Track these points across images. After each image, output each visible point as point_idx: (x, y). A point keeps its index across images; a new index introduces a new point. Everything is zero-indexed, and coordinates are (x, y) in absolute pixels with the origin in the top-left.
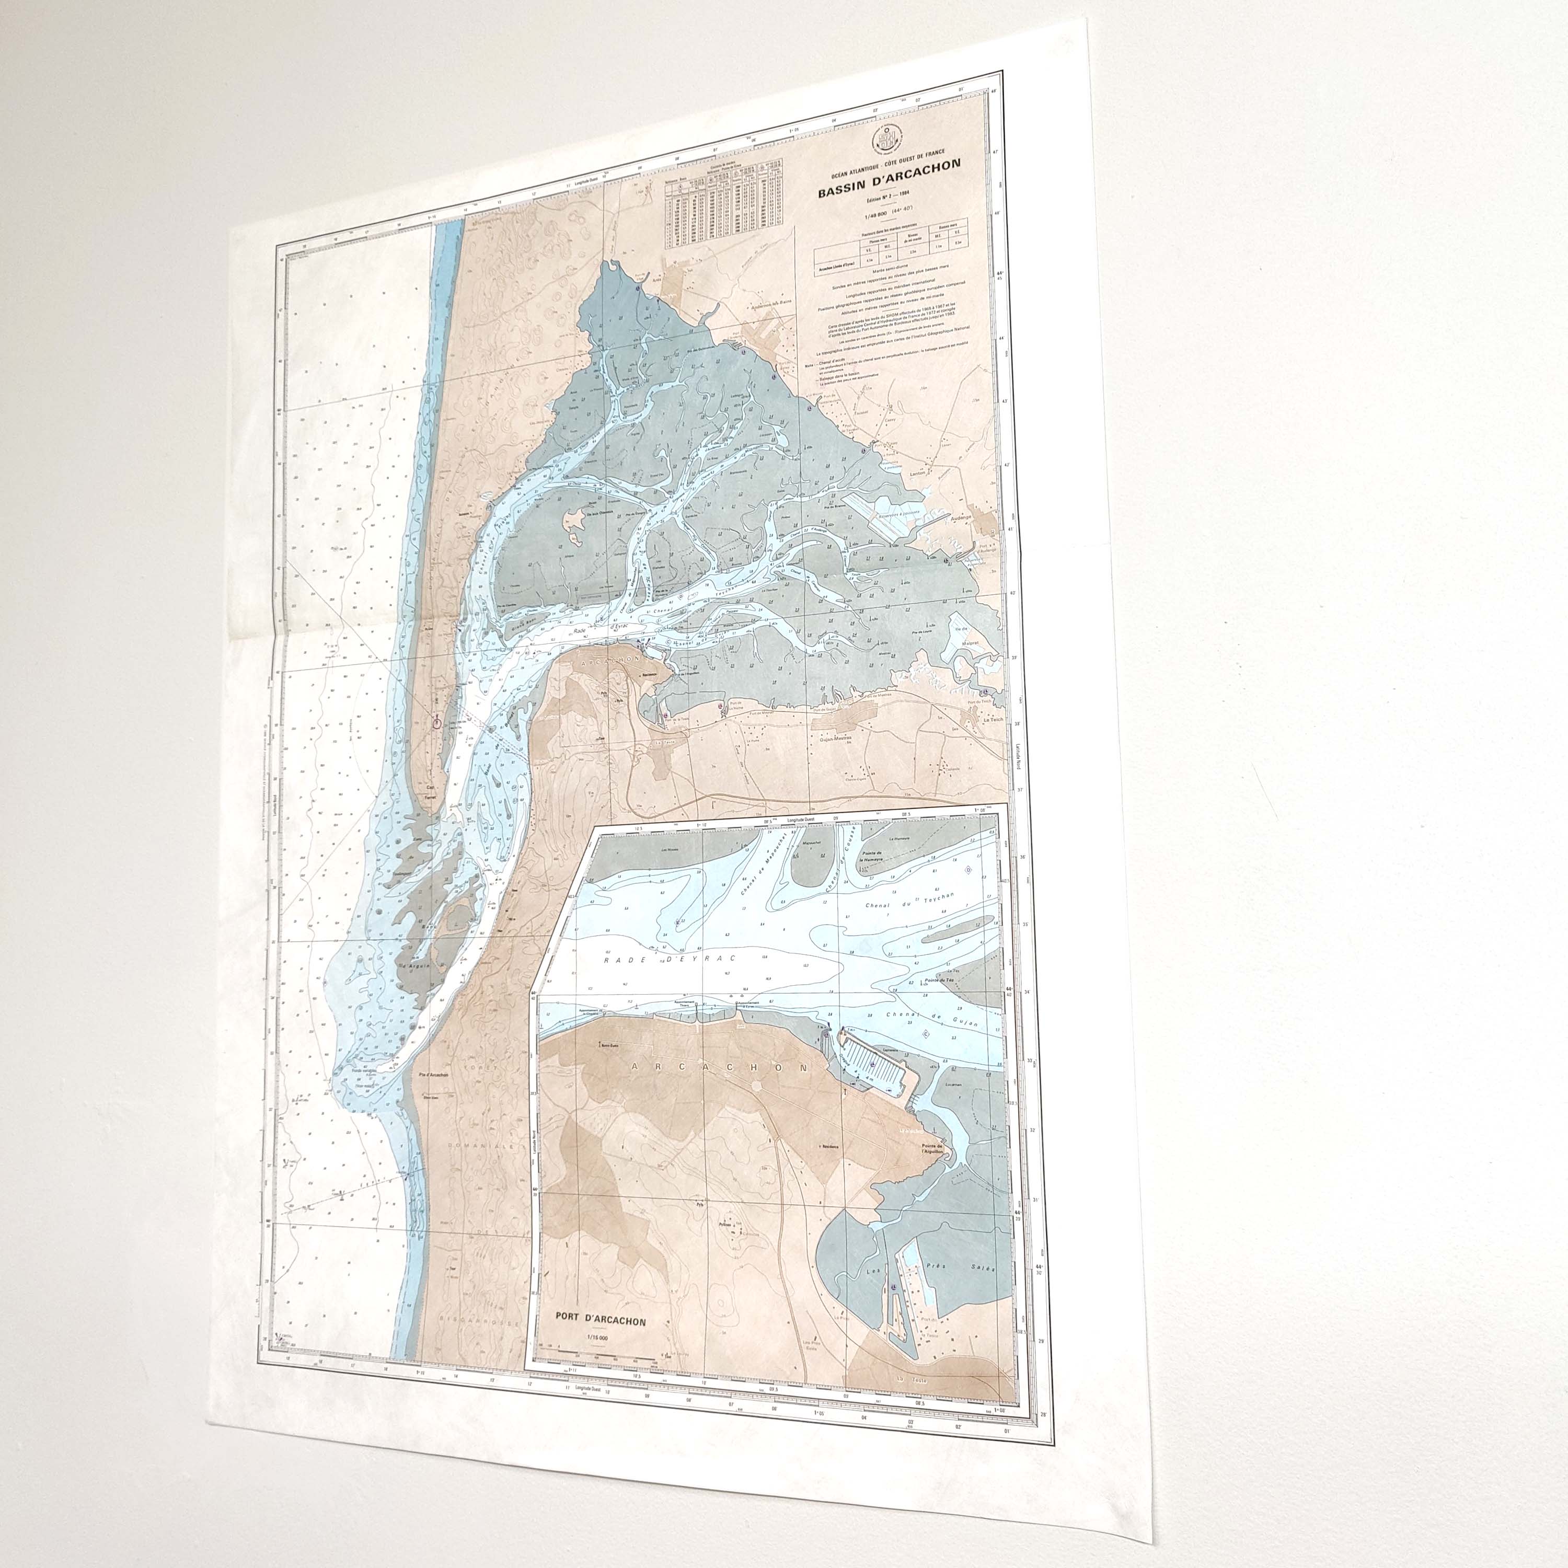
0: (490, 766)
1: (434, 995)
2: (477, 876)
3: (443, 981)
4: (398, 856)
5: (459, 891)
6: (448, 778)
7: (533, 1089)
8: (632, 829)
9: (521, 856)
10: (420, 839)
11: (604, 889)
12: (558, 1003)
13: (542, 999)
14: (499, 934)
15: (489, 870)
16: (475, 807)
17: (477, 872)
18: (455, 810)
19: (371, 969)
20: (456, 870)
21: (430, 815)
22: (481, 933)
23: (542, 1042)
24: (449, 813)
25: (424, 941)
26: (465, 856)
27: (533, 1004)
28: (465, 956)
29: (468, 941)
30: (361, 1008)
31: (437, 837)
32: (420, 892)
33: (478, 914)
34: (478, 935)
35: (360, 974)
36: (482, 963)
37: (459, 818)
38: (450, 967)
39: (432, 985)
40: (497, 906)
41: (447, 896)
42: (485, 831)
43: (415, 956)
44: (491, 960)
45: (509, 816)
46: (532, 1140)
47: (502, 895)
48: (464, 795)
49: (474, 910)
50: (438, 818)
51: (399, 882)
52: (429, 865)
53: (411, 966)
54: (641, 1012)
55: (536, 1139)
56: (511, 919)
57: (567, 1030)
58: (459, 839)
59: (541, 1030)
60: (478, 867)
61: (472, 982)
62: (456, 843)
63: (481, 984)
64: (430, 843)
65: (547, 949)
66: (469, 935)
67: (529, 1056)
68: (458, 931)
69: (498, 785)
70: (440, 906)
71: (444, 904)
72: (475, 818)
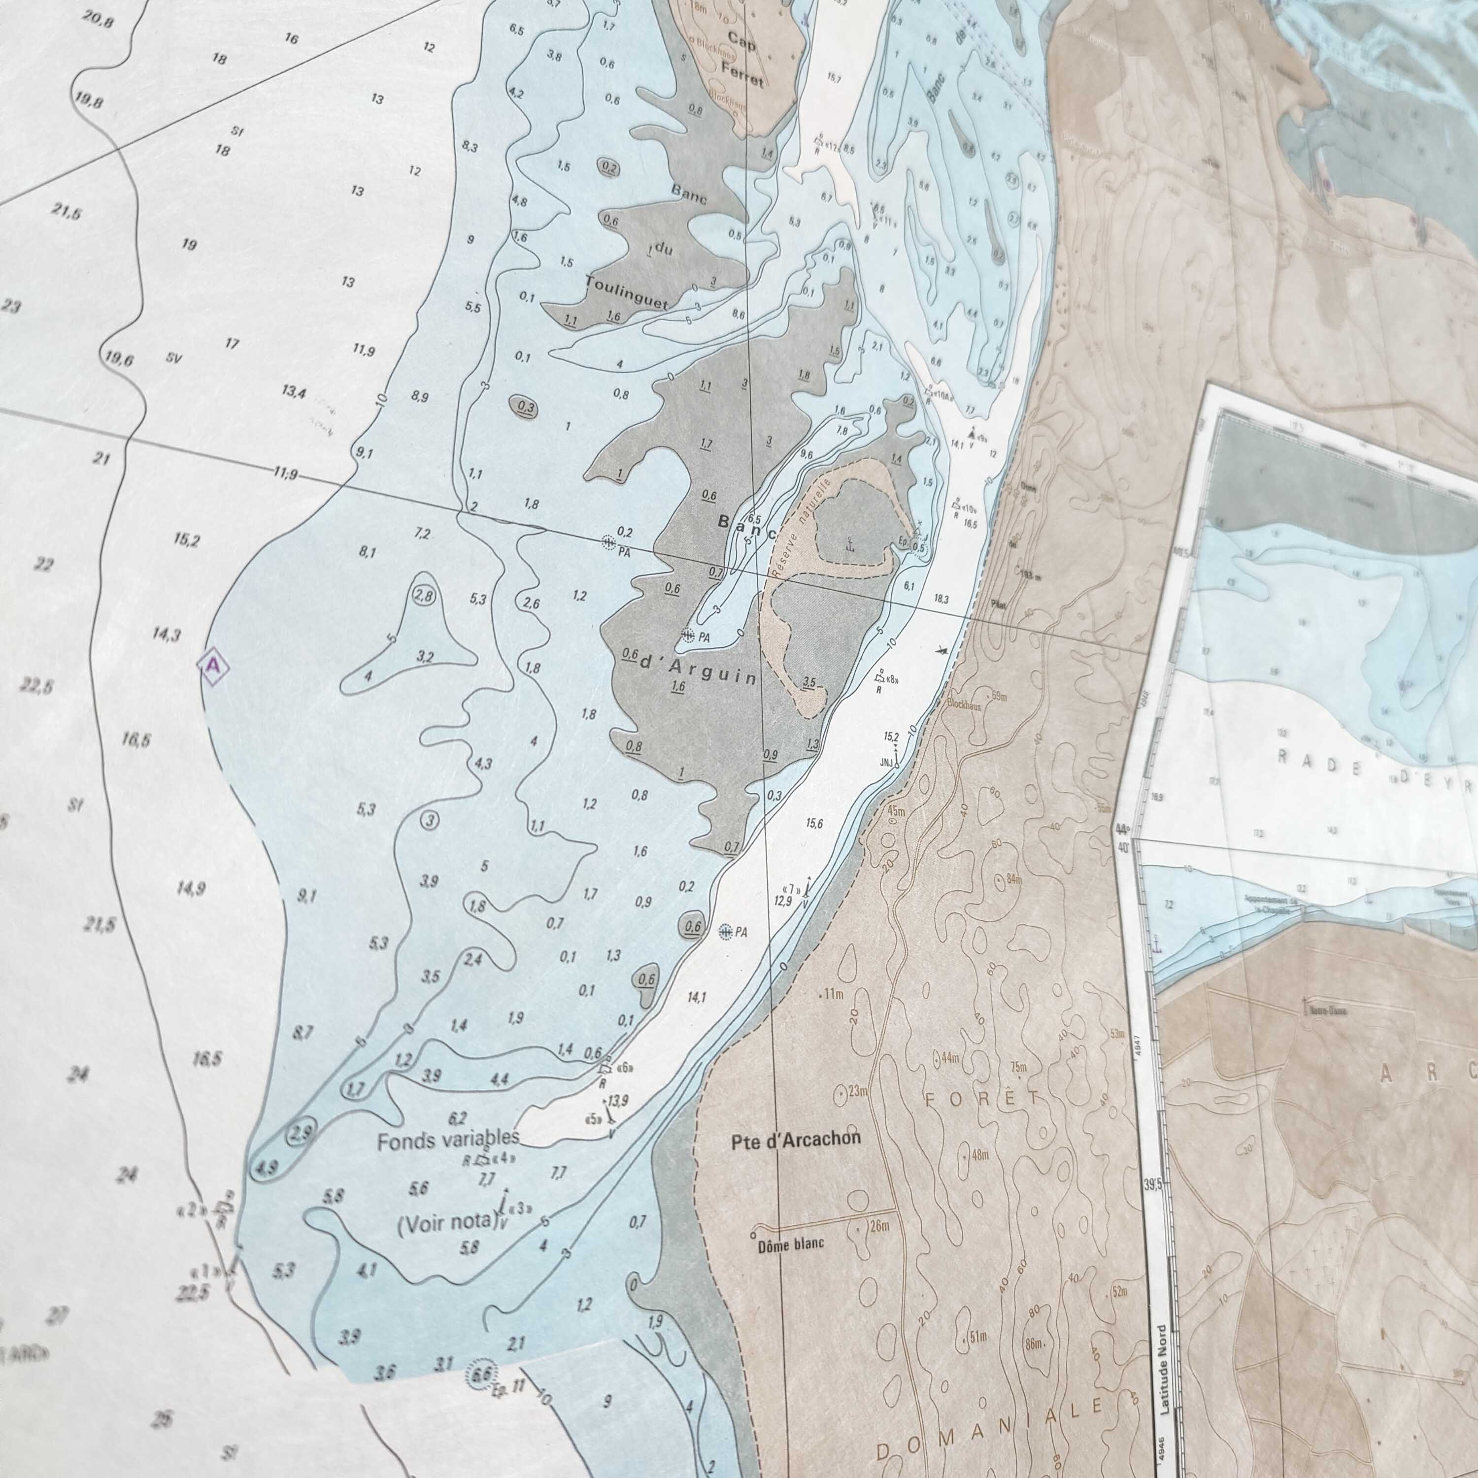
0: (941, 80)
1: (781, 798)
2: (908, 402)
3: (815, 749)
4: (609, 221)
5: (852, 431)
6: (806, 49)
7: (1152, 1170)
8: (1284, 420)
9: (1036, 391)
10: (701, 199)
11: (1250, 555)
12: (1189, 869)
13: (1150, 854)
14: (998, 615)
15: (946, 397)
16: (897, 178)
17: (909, 388)
18: (830, 156)
19: (486, 650)
20: (836, 354)
21: (740, 130)
22: (939, 598)
23: (1167, 998)
24: (809, 160)
25: (730, 580)
26: (867, 321)
27: (1125, 862)
28: (890, 665)
29: (895, 616)
30: (431, 823)
31: (765, 214)
32: (705, 387)
33: (925, 530)
34: (928, 600)
35: (425, 659)
36: (951, 702)
37: (846, 193)
38: (839, 699)
39: (771, 756)
40: (982, 518)
41: (809, 434)
42: (932, 269)
43: (694, 628)
44: (980, 699)
45: (999, 256)
46: (1157, 1361)
47: (994, 488)
48: (861, 126)
49: (909, 514)
50: (771, 155)
51: (615, 319)
52: (739, 301)
53: (676, 666)
54: (1377, 914)
55: (1167, 1359)
56: (1028, 574)
57: (1224, 958)
58: (843, 257)
59: (1159, 958)
60: (909, 374)
61: (926, 766)
62: (836, 267)
63: (958, 778)
64: (739, 227)
65: (1141, 694)
66: (898, 593)
67: (1133, 1049)
68: (859, 572)
69: (969, 149)
70: (782, 464)
71: (798, 462)
72: (895, 210)
